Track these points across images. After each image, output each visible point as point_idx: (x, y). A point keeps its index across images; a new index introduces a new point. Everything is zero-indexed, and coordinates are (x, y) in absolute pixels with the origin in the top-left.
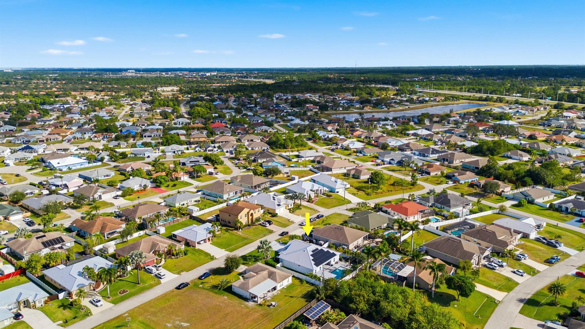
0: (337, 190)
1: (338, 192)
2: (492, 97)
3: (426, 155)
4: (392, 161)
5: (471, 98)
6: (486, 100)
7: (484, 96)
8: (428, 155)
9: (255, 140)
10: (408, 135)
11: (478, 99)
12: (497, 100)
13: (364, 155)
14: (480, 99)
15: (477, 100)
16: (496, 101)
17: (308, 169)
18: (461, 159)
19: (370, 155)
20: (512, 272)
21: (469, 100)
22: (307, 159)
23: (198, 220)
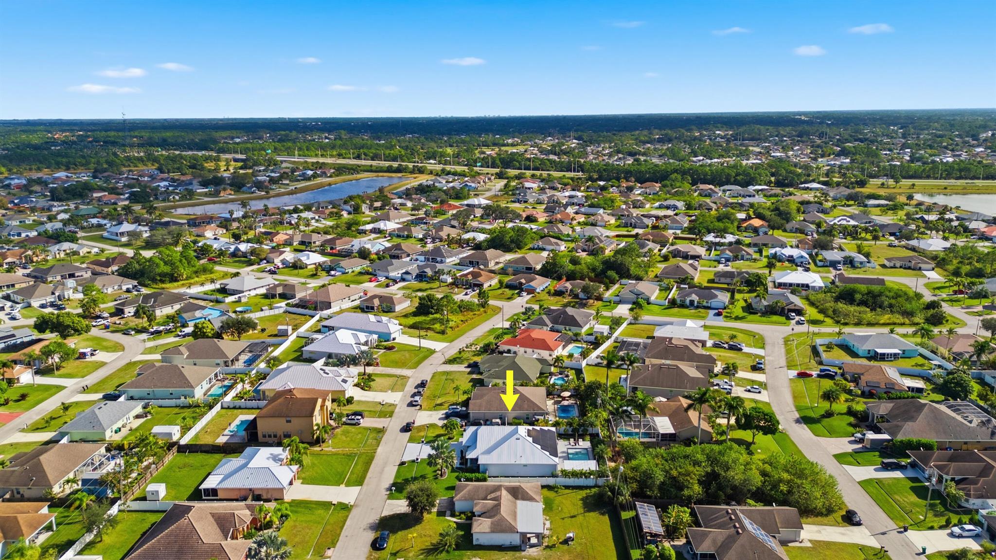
0: (393, 336)
1: (394, 339)
2: (407, 166)
3: (439, 259)
4: (405, 276)
5: (374, 168)
6: (399, 170)
7: (395, 165)
8: (443, 259)
9: (79, 274)
10: (364, 232)
11: (385, 169)
12: (414, 170)
13: (344, 273)
14: (390, 170)
15: (385, 172)
16: (412, 172)
17: (281, 310)
18: (496, 258)
19: (353, 272)
20: (746, 391)
21: (371, 171)
22: (253, 293)
23: (203, 449)
